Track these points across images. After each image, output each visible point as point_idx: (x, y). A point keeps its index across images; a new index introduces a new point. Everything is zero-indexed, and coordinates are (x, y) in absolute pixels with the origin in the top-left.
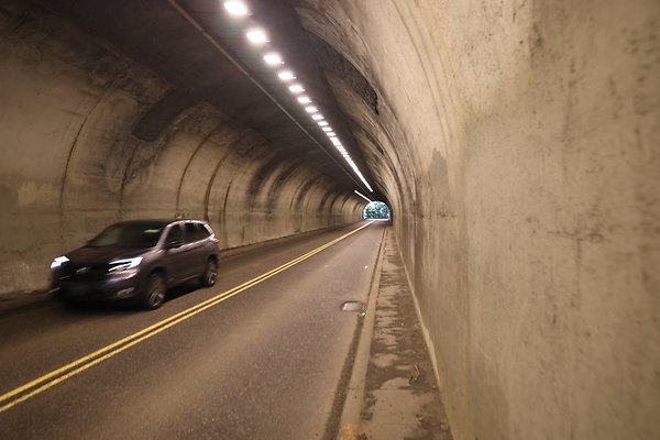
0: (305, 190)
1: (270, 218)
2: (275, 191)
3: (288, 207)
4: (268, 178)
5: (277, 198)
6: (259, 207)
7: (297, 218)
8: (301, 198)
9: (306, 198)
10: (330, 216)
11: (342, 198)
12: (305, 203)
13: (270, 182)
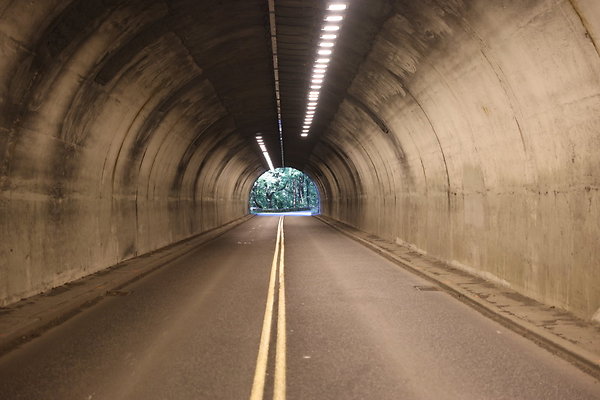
0: (151, 124)
1: (60, 213)
2: (78, 118)
3: (107, 173)
4: (63, 71)
5: (81, 144)
6: (30, 173)
7: (127, 210)
8: (137, 150)
9: (151, 149)
10: (194, 205)
11: (221, 155)
12: (146, 164)
13: (66, 85)
